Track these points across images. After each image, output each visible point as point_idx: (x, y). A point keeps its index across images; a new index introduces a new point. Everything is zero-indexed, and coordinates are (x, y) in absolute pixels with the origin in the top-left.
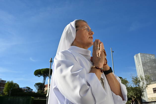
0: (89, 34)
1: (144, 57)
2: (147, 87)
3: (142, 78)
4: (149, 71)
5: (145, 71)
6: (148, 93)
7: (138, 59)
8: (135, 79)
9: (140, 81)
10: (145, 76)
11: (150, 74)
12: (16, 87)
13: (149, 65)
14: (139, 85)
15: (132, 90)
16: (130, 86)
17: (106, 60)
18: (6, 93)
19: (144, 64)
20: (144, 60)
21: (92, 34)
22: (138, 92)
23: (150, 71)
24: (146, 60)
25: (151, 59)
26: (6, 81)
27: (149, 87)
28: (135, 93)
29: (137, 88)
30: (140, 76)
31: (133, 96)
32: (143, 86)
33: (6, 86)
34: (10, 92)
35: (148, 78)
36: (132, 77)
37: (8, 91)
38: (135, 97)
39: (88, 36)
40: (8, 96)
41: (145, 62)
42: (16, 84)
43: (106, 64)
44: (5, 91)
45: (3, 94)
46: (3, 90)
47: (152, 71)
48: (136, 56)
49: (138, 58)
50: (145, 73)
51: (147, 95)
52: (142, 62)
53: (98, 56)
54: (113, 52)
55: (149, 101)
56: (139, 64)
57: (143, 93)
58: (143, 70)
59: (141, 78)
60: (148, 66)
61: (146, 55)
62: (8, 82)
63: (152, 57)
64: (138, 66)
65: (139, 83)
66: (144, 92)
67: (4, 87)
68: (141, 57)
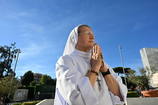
0: (90, 38)
1: (149, 50)
2: (152, 76)
3: (148, 69)
4: (153, 61)
5: (150, 62)
6: (154, 80)
7: (143, 53)
8: (141, 69)
9: (146, 71)
10: (151, 66)
11: (155, 64)
12: (50, 79)
13: (153, 56)
14: (145, 75)
15: (139, 79)
16: (138, 76)
17: (103, 63)
18: (43, 83)
19: (149, 57)
20: (148, 53)
21: (93, 38)
22: (144, 80)
23: (155, 62)
24: (150, 53)
25: (155, 52)
26: (42, 74)
27: (154, 76)
28: (142, 81)
29: (144, 77)
30: (146, 67)
31: (141, 83)
32: (149, 75)
33: (42, 78)
34: (45, 82)
35: (153, 68)
36: (138, 68)
37: (44, 81)
38: (143, 84)
39: (88, 41)
40: (44, 85)
41: (150, 54)
42: (49, 76)
43: (103, 67)
44: (42, 82)
45: (41, 84)
46: (41, 81)
47: (156, 61)
48: (142, 50)
49: (143, 51)
50: (150, 64)
51: (153, 82)
52: (147, 55)
53: (96, 59)
54: (121, 48)
55: (155, 87)
56: (144, 57)
57: (149, 81)
58: (148, 61)
59: (146, 68)
60: (153, 58)
61: (150, 49)
62: (44, 75)
63: (156, 50)
64: (143, 58)
65: (145, 73)
66: (151, 80)
67: (41, 78)
68: (146, 50)
